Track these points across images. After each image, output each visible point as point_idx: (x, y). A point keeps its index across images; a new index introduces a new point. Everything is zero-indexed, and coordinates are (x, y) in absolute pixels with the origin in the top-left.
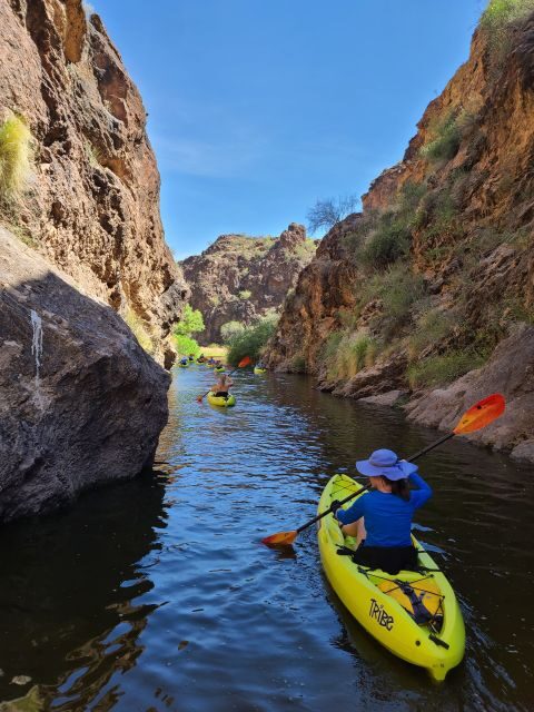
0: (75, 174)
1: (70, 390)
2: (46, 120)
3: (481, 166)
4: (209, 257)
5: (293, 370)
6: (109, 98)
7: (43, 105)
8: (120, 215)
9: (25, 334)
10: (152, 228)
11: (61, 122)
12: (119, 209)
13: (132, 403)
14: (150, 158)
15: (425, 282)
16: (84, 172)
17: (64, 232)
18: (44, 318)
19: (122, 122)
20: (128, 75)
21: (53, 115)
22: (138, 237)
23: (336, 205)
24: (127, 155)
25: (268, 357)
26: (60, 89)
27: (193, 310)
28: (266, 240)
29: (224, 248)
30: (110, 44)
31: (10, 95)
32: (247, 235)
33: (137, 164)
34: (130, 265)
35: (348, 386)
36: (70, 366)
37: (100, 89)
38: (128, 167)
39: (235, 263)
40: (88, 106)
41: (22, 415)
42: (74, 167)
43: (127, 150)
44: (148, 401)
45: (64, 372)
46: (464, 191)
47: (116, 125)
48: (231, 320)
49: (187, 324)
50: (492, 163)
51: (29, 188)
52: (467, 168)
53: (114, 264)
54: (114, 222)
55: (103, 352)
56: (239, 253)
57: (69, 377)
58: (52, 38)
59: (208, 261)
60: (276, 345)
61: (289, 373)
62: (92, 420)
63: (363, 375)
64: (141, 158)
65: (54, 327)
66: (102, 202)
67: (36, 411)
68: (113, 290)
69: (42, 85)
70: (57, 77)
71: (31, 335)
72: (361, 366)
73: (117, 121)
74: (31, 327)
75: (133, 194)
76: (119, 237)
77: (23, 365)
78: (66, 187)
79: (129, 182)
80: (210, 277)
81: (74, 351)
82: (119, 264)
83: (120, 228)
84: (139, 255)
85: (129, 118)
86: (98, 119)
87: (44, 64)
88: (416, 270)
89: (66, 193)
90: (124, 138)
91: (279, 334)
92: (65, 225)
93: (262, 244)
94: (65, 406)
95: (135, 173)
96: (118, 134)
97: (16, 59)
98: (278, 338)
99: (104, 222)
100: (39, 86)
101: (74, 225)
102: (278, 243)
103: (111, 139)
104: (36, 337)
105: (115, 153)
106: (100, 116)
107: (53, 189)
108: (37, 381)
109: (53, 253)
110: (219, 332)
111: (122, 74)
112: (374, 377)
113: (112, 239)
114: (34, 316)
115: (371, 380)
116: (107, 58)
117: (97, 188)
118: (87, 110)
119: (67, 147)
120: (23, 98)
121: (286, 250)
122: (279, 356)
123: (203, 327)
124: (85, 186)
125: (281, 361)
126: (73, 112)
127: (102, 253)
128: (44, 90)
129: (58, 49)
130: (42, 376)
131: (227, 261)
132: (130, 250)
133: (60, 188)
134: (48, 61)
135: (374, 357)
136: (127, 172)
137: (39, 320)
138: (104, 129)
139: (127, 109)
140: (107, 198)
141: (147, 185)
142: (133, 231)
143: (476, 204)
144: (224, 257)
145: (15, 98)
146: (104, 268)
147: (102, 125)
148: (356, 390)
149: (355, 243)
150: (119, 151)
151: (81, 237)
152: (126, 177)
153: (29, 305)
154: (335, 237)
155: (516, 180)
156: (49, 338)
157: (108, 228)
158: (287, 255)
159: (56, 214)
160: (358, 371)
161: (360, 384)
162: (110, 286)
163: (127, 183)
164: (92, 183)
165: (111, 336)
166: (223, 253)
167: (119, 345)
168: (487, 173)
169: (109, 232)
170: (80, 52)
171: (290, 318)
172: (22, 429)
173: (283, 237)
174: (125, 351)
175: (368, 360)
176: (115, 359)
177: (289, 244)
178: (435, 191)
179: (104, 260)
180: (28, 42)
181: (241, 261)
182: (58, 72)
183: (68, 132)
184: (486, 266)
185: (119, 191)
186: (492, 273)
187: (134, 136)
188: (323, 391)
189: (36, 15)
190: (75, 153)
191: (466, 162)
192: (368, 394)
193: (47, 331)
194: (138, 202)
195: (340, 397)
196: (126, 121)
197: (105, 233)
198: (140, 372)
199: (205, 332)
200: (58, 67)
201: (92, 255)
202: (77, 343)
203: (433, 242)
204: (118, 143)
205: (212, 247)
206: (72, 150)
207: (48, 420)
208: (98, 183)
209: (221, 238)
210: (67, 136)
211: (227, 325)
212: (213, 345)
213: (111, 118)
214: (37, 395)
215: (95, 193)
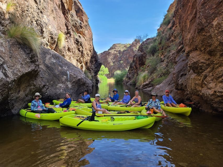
0: (72, 41)
1: (74, 84)
2: (66, 31)
3: (174, 28)
4: (110, 51)
5: (132, 84)
6: (79, 17)
7: (66, 28)
8: (82, 47)
9: (67, 75)
10: (91, 48)
11: (69, 30)
12: (82, 46)
13: (85, 87)
14: (90, 30)
15: (161, 59)
16: (74, 39)
17: (70, 53)
18: (70, 72)
19: (82, 22)
20: (83, 10)
21: (68, 29)
22: (87, 50)
23: (142, 37)
24: (84, 30)
25: (125, 80)
26: (69, 23)
27: (105, 68)
28: (128, 45)
29: (115, 48)
30: (79, 2)
31: (59, 28)
32: (122, 44)
33: (86, 32)
34: (86, 58)
35: (141, 86)
36: (74, 80)
37: (77, 15)
38: (84, 33)
39: (118, 53)
40: (74, 20)
41: (67, 88)
42: (72, 39)
43: (84, 29)
44: (87, 87)
45: (73, 81)
46: (170, 35)
47: (81, 23)
48: (117, 70)
49: (104, 72)
50: (176, 27)
51: (64, 46)
52: (171, 28)
53: (81, 59)
54: (81, 49)
55: (79, 78)
56: (119, 49)
57: (74, 82)
58: (67, 12)
59: (110, 52)
60: (127, 77)
61: (131, 85)
62: (78, 89)
63: (145, 83)
64: (87, 30)
65: (71, 74)
66: (78, 45)
67: (69, 87)
68: (81, 65)
69: (65, 23)
70: (68, 20)
71: (68, 75)
72: (144, 81)
73: (81, 22)
74: (67, 74)
75: (85, 40)
76: (82, 53)
77: (67, 80)
78: (71, 44)
79: (85, 36)
80: (110, 57)
81: (75, 77)
82: (82, 58)
83: (82, 50)
84: (88, 55)
85: (84, 21)
86: (76, 22)
87: (65, 18)
88: (160, 56)
89: (71, 45)
90: (83, 26)
91: (128, 74)
92: (70, 52)
93: (126, 46)
94: (73, 87)
95: (86, 34)
96: (81, 25)
97: (60, 20)
98: (128, 75)
99: (79, 50)
100: (65, 24)
101: (72, 51)
102: (131, 46)
103: (80, 27)
104: (68, 76)
105: (81, 30)
106: (77, 21)
107: (68, 45)
108: (69, 83)
109: (68, 58)
110: (114, 74)
111: (82, 10)
112: (147, 84)
113: (80, 53)
114: (68, 72)
115: (147, 85)
116: (78, 6)
117: (77, 42)
118: (74, 21)
119: (70, 35)
120: (62, 27)
121: (134, 48)
122: (128, 80)
123: (109, 73)
124: (74, 43)
125: (129, 81)
126: (71, 27)
127: (78, 57)
128: (66, 24)
129: (68, 14)
130: (70, 82)
131: (115, 52)
132: (85, 54)
133: (69, 44)
134: (66, 17)
135: (147, 79)
136: (84, 34)
137: (69, 73)
138: (78, 24)
139: (83, 19)
140: (79, 44)
141: (89, 37)
142: (86, 49)
143: (172, 38)
144: (115, 51)
145: (60, 28)
146: (79, 60)
147: (77, 24)
148: (143, 87)
149: (147, 48)
150: (82, 29)
151: (74, 54)
152: (84, 35)
153: (67, 70)
154: (142, 46)
155: (180, 33)
156: (70, 75)
157: (79, 51)
158: (134, 49)
159: (69, 49)
160: (144, 83)
161: (144, 86)
162: (80, 64)
163: (84, 37)
164: (76, 41)
165: (80, 75)
166: (114, 50)
167: (82, 76)
168: (174, 30)
169: (80, 52)
170: (72, 8)
171: (131, 69)
172: (67, 90)
173: (133, 43)
174: (83, 77)
175: (146, 80)
176: (81, 79)
177: (135, 46)
178: (163, 34)
179: (79, 58)
180: (62, 15)
181: (120, 52)
182: (68, 19)
183: (71, 32)
184: (170, 55)
185: (82, 42)
186: (171, 57)
187: (85, 25)
188: (136, 88)
189: (63, 8)
190: (72, 36)
191: (171, 27)
192: (146, 88)
193: (70, 74)
194: (87, 41)
195: (139, 89)
196: (83, 22)
197: (79, 52)
198: (86, 81)
199: (109, 74)
200: (68, 18)
201: (76, 57)
202: (75, 76)
203: (163, 48)
204: (81, 27)
205: (111, 48)
206: (71, 36)
207: (71, 89)
208: (77, 41)
209: (114, 45)
210: (70, 33)
211: (116, 72)
212: (112, 78)
213: (79, 21)
214: (69, 85)
215: (76, 44)
